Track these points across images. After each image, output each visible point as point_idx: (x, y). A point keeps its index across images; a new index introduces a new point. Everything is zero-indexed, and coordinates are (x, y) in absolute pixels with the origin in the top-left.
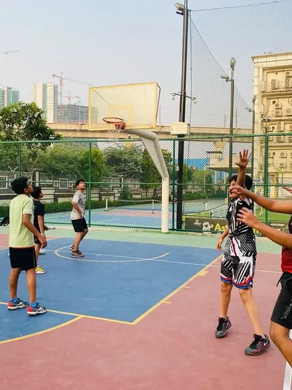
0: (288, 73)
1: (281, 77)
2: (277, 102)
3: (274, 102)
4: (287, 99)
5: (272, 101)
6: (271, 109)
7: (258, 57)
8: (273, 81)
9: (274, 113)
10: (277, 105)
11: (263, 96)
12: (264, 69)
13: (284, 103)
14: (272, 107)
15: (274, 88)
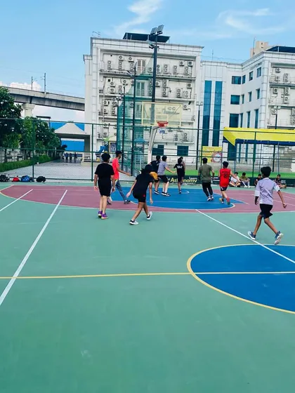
0: (120, 57)
1: (115, 60)
2: (111, 81)
3: (109, 80)
4: (119, 79)
5: (107, 79)
6: (106, 87)
7: (96, 39)
8: (109, 62)
9: (109, 90)
10: (112, 83)
11: (100, 74)
12: (101, 50)
13: (117, 82)
14: (108, 84)
15: (110, 69)
